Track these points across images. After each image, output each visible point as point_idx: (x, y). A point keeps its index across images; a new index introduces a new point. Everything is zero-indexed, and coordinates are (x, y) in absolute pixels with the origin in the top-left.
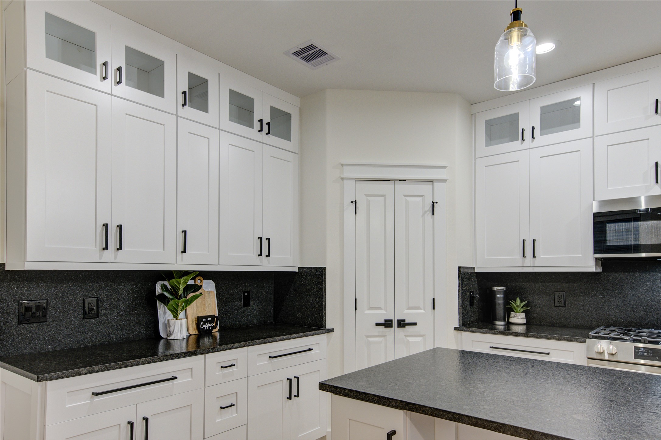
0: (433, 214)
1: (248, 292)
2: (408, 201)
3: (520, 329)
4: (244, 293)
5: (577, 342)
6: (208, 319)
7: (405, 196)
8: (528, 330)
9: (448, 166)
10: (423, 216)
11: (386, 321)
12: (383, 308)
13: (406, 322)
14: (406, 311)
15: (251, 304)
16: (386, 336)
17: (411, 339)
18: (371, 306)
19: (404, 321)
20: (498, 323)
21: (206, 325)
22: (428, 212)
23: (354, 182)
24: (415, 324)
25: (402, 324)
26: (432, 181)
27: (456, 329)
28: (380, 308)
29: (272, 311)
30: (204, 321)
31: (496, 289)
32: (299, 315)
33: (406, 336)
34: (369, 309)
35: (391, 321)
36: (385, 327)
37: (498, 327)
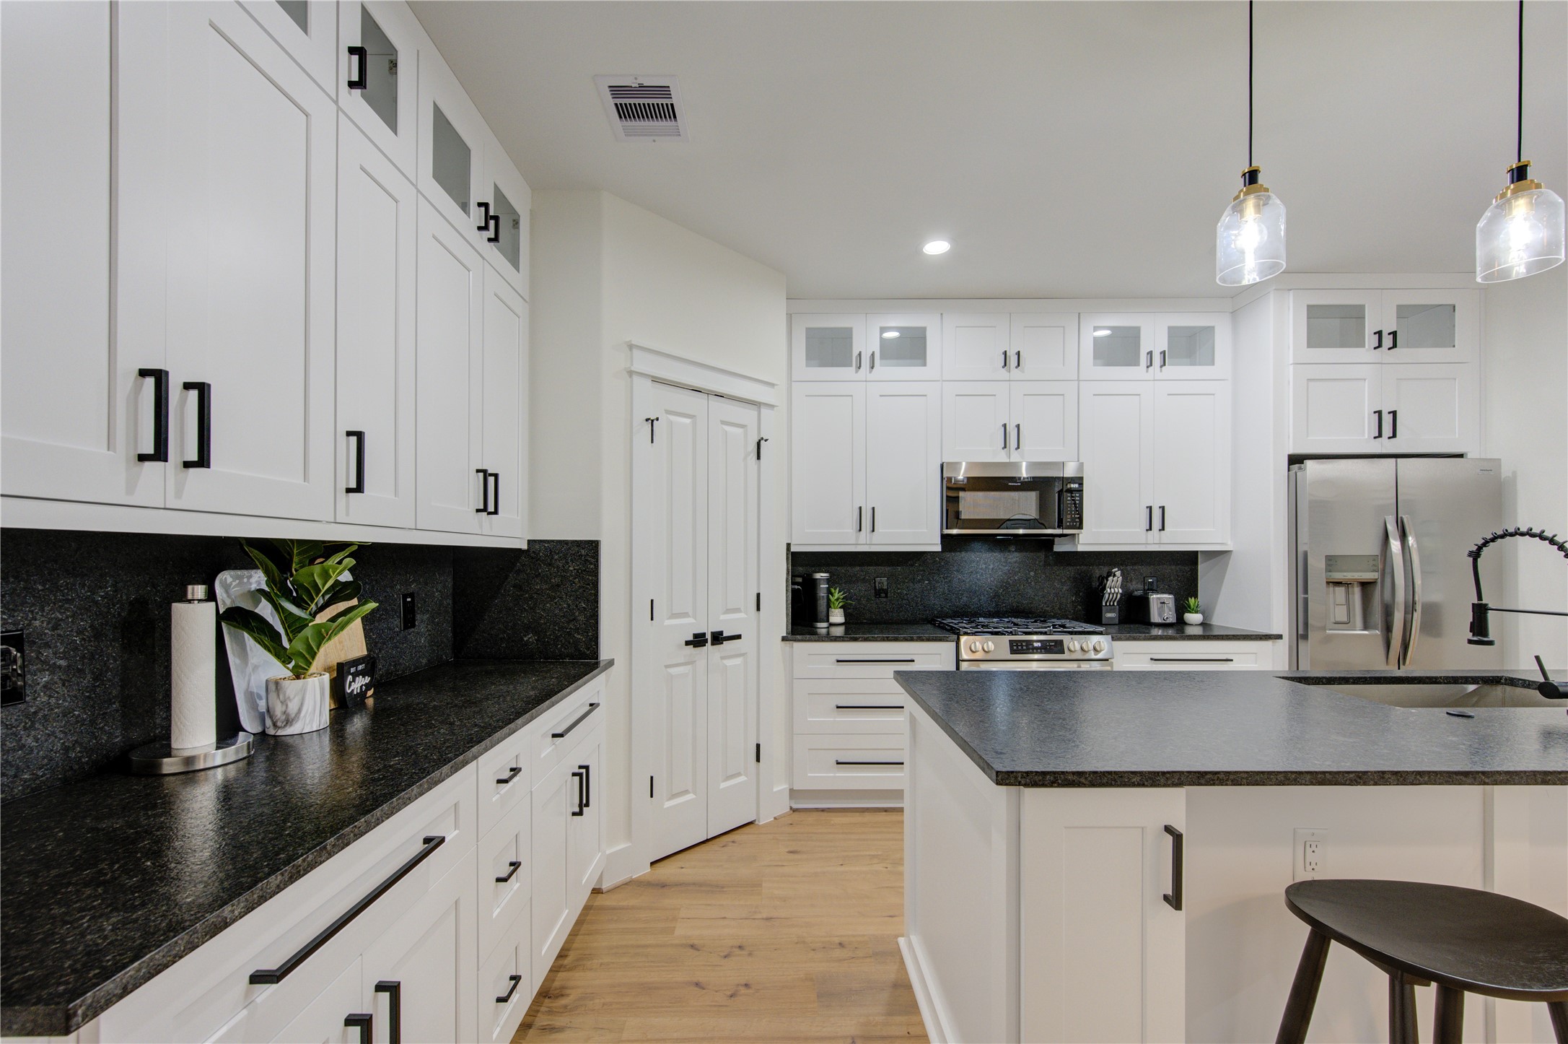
0: (759, 457)
1: (412, 595)
2: (726, 432)
3: (839, 631)
4: (405, 597)
5: (947, 641)
6: (360, 667)
7: (723, 423)
8: (846, 632)
9: (777, 385)
10: (745, 459)
11: (696, 636)
12: (690, 613)
13: (724, 635)
14: (723, 617)
15: (417, 624)
16: (695, 661)
17: (729, 663)
18: (674, 612)
19: (721, 633)
20: (820, 625)
21: (357, 682)
22: (752, 455)
23: (649, 383)
24: (739, 637)
25: (718, 638)
26: (756, 404)
27: (784, 639)
28: (685, 615)
29: (450, 635)
30: (352, 674)
31: (818, 576)
32: (529, 638)
33: (722, 658)
34: (670, 618)
35: (704, 635)
36: (694, 647)
37: (819, 631)
